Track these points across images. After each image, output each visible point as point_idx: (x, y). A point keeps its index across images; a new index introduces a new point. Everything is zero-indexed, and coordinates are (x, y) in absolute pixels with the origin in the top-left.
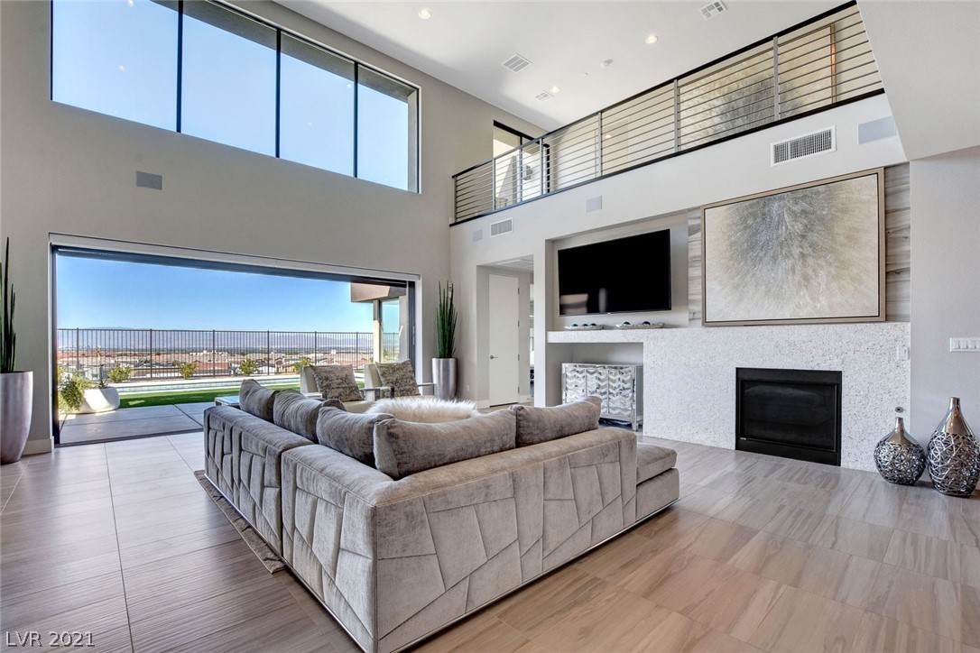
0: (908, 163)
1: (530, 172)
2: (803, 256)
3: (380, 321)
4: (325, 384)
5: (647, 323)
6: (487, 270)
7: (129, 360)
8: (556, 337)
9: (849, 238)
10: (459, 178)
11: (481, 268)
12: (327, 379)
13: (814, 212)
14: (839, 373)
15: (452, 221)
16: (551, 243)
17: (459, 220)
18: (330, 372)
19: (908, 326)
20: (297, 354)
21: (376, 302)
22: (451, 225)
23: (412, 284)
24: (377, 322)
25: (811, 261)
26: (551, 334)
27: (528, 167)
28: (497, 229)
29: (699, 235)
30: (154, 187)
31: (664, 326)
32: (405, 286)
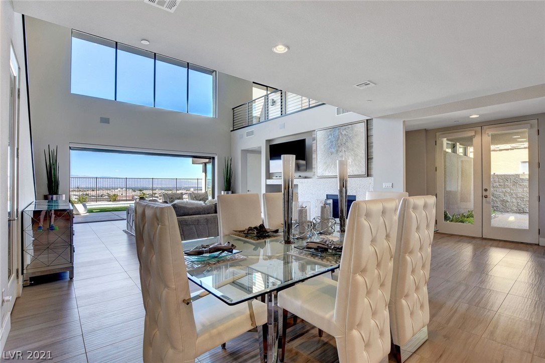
0: (372, 119)
1: (274, 102)
2: (345, 151)
3: (206, 173)
4: (171, 200)
5: (300, 176)
6: (246, 152)
7: (76, 194)
8: (270, 182)
9: (358, 145)
10: (235, 109)
11: (243, 151)
12: (172, 198)
13: (348, 135)
14: (355, 196)
15: (232, 129)
16: (268, 141)
17: (235, 129)
18: (173, 196)
19: (373, 178)
20: (171, 190)
21: (204, 164)
22: (231, 131)
23: (213, 158)
24: (204, 174)
25: (347, 153)
26: (268, 180)
27: (273, 100)
28: (249, 134)
29: (315, 141)
30: (106, 123)
31: (306, 178)
32: (211, 159)
